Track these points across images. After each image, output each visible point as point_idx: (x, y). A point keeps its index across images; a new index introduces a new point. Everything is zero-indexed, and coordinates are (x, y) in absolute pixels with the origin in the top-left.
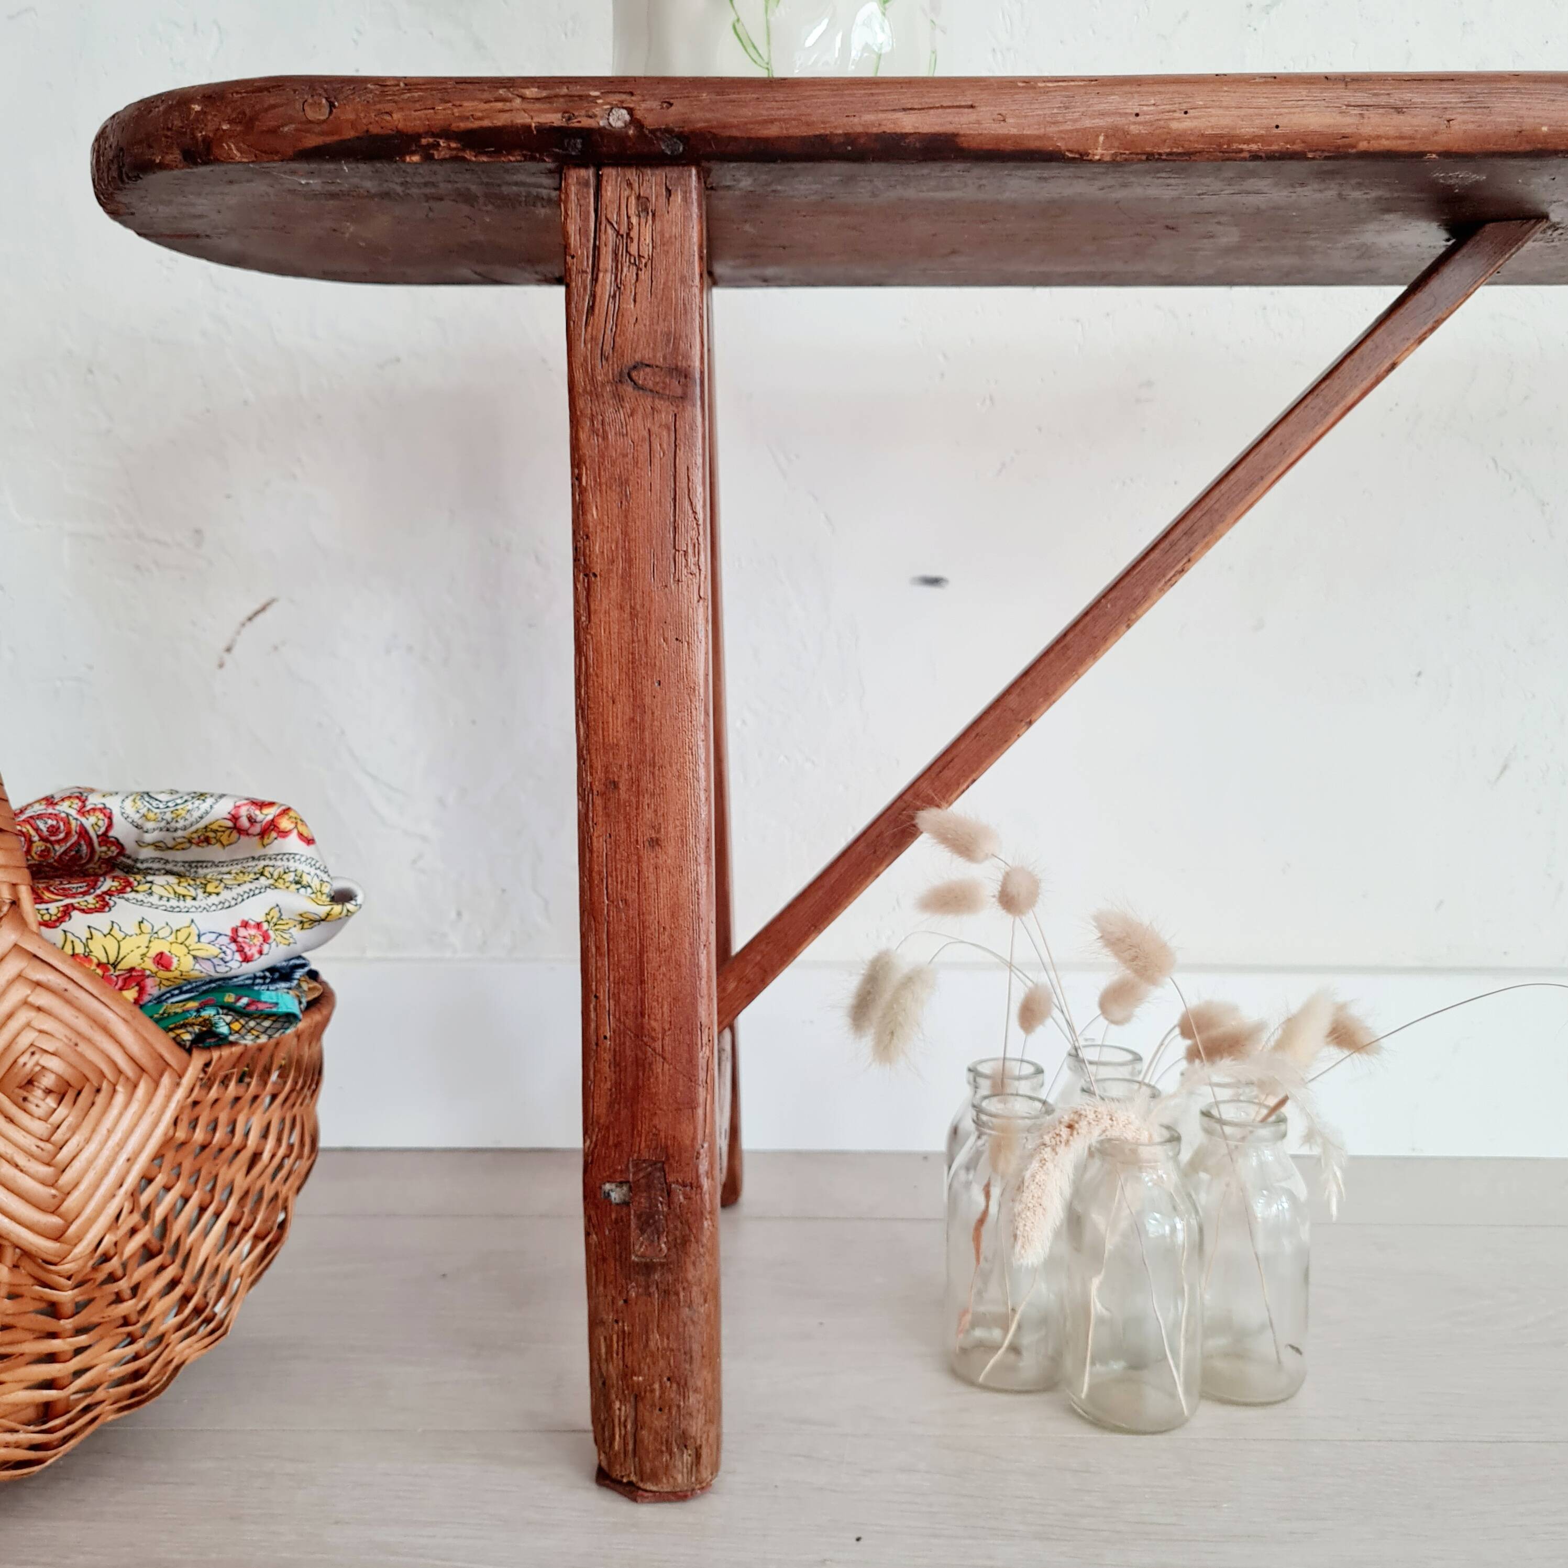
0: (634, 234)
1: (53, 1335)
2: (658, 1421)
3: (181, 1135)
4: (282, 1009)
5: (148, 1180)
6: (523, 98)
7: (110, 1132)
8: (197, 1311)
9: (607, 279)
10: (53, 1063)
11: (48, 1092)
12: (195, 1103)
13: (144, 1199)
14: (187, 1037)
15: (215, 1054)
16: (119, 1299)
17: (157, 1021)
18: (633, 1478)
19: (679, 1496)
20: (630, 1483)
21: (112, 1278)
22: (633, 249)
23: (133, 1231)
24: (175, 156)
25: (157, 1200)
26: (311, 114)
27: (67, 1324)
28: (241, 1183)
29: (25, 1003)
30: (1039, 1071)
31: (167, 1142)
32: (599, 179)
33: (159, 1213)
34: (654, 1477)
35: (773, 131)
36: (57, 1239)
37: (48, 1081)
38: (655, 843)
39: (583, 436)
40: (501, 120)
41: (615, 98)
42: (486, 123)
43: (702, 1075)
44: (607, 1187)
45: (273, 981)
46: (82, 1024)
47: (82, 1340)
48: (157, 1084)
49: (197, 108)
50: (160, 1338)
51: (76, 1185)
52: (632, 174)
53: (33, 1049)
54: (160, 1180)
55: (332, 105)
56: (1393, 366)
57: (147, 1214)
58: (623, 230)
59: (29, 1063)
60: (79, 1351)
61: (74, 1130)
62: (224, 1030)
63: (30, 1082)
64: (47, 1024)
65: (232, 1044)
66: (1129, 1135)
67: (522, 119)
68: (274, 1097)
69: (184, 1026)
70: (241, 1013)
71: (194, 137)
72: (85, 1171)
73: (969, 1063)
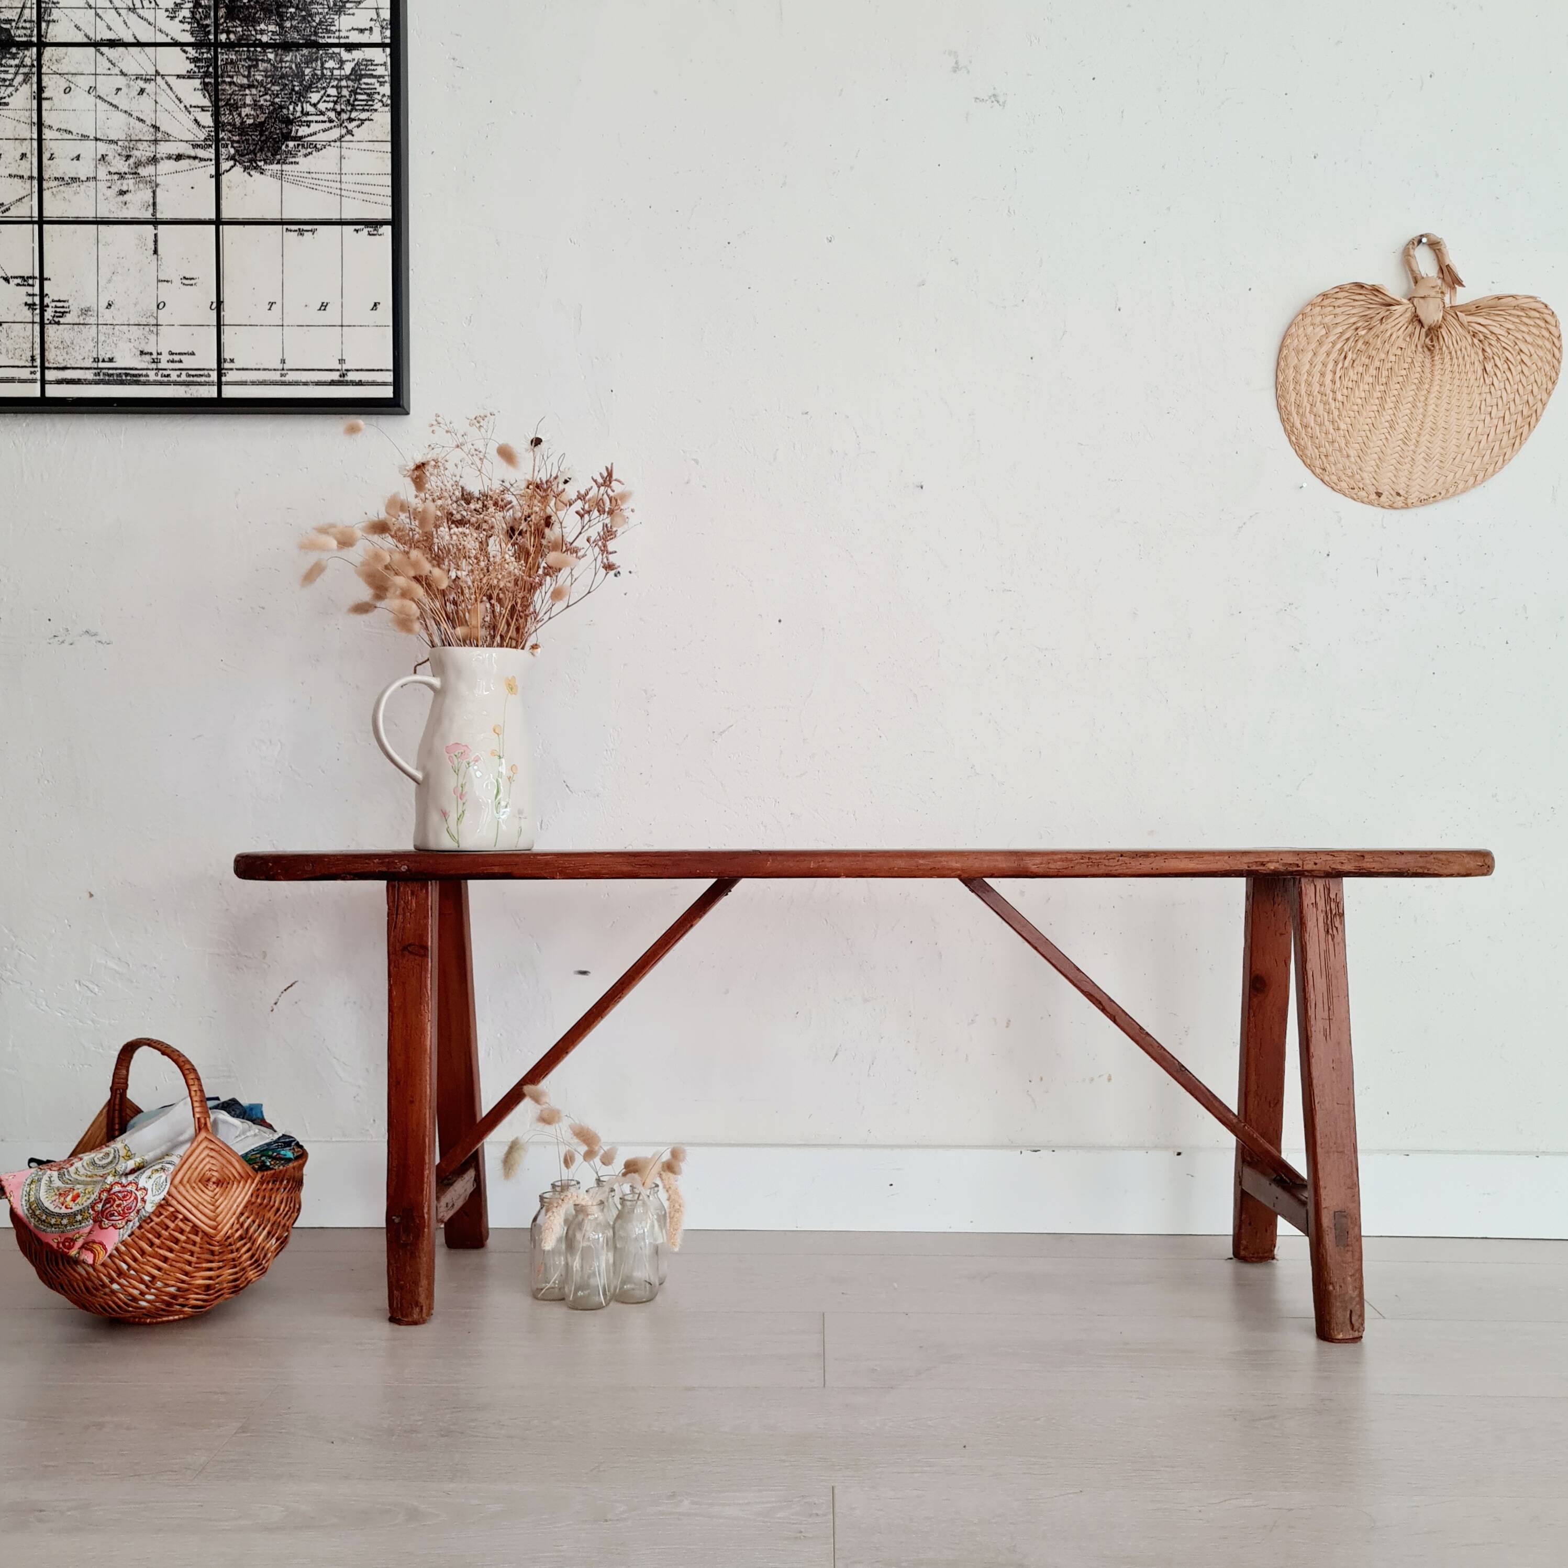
0: (409, 902)
1: (211, 1262)
2: (409, 1297)
3: (253, 1200)
4: (288, 1156)
5: (242, 1214)
6: (374, 863)
7: (232, 1196)
8: (256, 1261)
9: (400, 917)
10: (215, 1174)
11: (214, 1183)
12: (258, 1189)
13: (242, 1219)
14: (257, 1167)
15: (265, 1173)
16: (232, 1252)
17: (247, 1161)
18: (400, 1317)
19: (415, 1323)
20: (399, 1319)
21: (230, 1244)
22: (409, 907)
23: (237, 1230)
25: (245, 1221)
27: (216, 1258)
28: (273, 1219)
29: (208, 1155)
30: (578, 1183)
31: (249, 1201)
32: (399, 885)
33: (246, 1225)
34: (407, 1316)
35: (452, 872)
36: (215, 1229)
37: (214, 1179)
38: (412, 1102)
39: (391, 968)
40: (368, 869)
41: (402, 863)
42: (363, 870)
43: (426, 1180)
44: (394, 1217)
45: (285, 1147)
46: (224, 1162)
47: (221, 1264)
48: (246, 1182)
49: (270, 864)
50: (244, 1269)
51: (221, 1213)
52: (409, 883)
53: (210, 1170)
54: (246, 1214)
55: (313, 866)
57: (242, 1225)
58: (406, 901)
59: (209, 1174)
60: (219, 1268)
61: (222, 1195)
62: (268, 1164)
63: (209, 1180)
64: (214, 1161)
65: (272, 1169)
66: (583, 1203)
67: (374, 869)
68: (285, 1189)
69: (255, 1163)
70: (273, 1158)
72: (223, 1209)
73: (552, 1182)
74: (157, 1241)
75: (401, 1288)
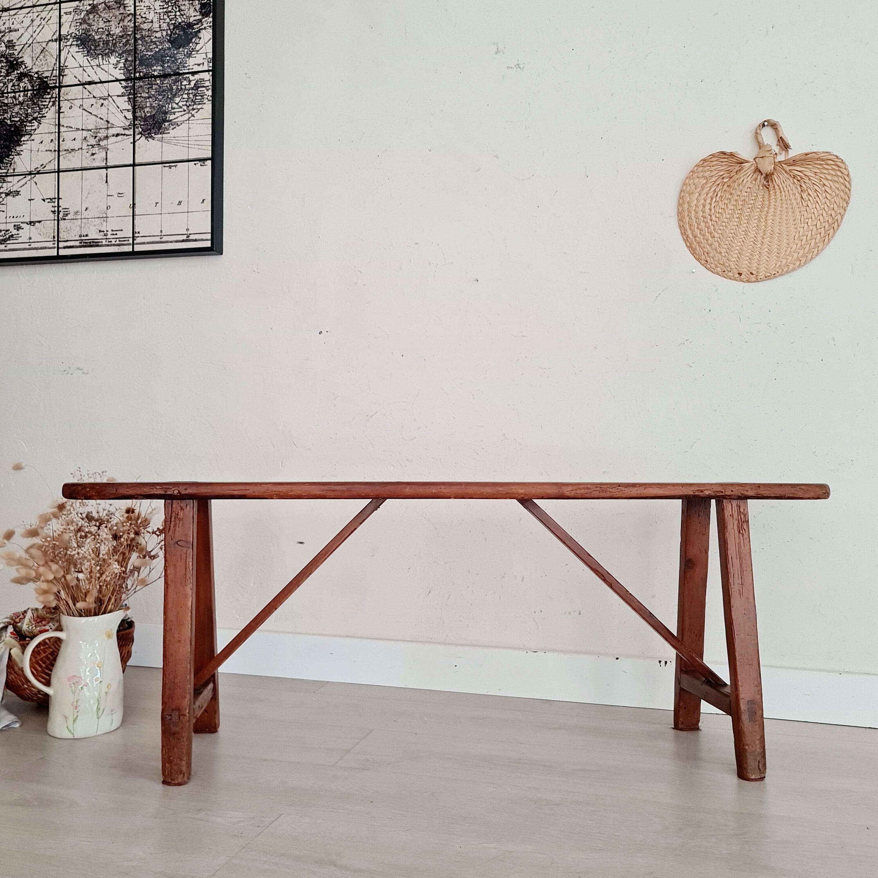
0: (179, 514)
2: (175, 767)
6: (157, 489)
9: (173, 523)
18: (170, 781)
20: (169, 782)
22: (179, 517)
24: (83, 498)
26: (112, 492)
32: (172, 502)
34: (174, 780)
40: (152, 493)
41: (175, 489)
42: (149, 493)
44: (166, 716)
49: (88, 489)
52: (179, 501)
58: (177, 513)
67: (156, 493)
71: (87, 495)
75: (171, 762)
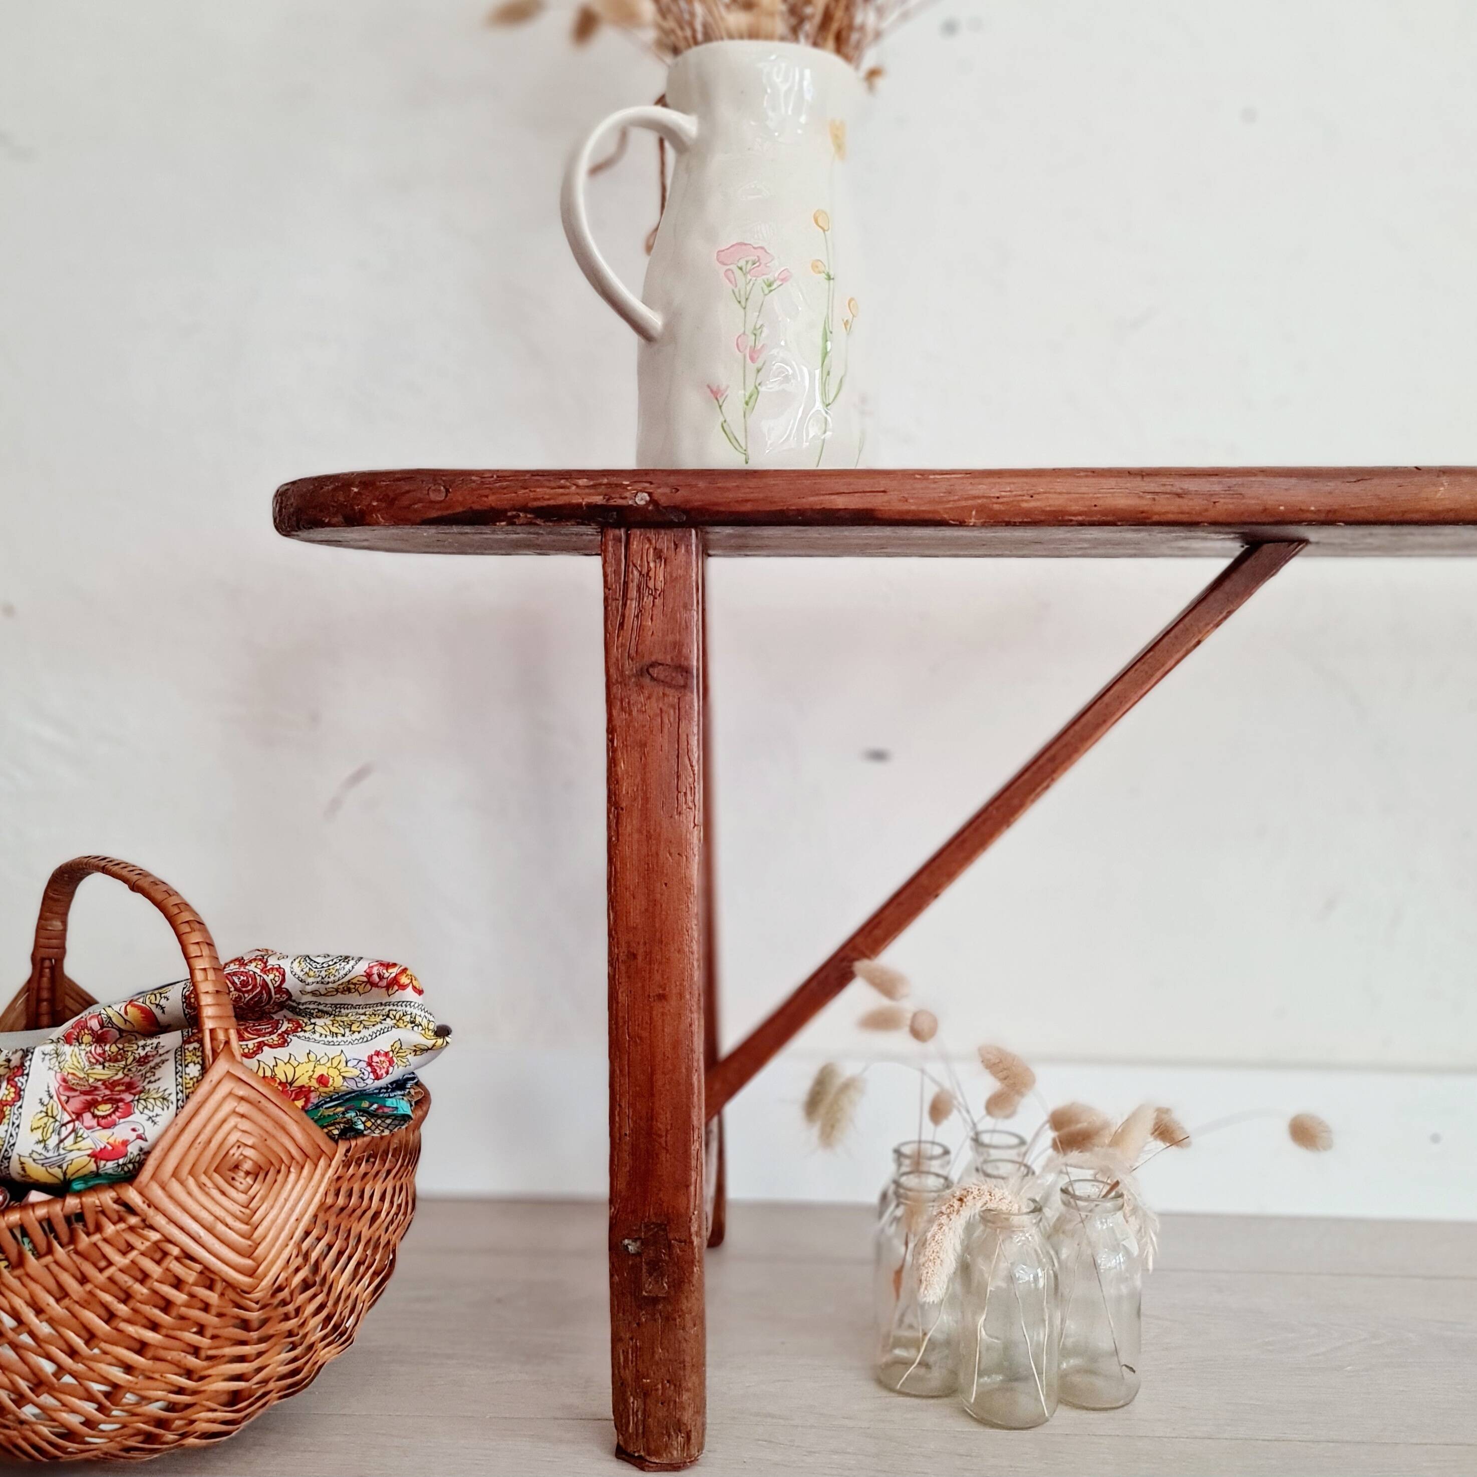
0: (652, 574)
1: (244, 1343)
2: (661, 1413)
3: (329, 1201)
4: (401, 1112)
5: (307, 1234)
6: (578, 486)
7: (286, 1200)
8: (336, 1327)
9: (633, 605)
10: (249, 1152)
11: (248, 1173)
12: (339, 1178)
13: (305, 1246)
14: (336, 1132)
15: (353, 1143)
16: (287, 1318)
17: (316, 1121)
18: (642, 1453)
19: (675, 1467)
20: (640, 1457)
21: (284, 1303)
22: (651, 584)
23: (297, 1270)
24: (340, 518)
25: (313, 1247)
26: (433, 496)
27: (254, 1335)
28: (366, 1234)
29: (234, 1112)
30: (946, 1152)
31: (321, 1206)
32: (628, 537)
33: (314, 1256)
34: (657, 1454)
35: (748, 507)
36: (251, 1276)
37: (247, 1166)
38: (662, 997)
39: (615, 713)
40: (561, 501)
41: (639, 486)
42: (552, 502)
43: (694, 1163)
44: (626, 1241)
45: (393, 1090)
46: (269, 1125)
47: (262, 1346)
48: (316, 1165)
49: (356, 490)
50: (311, 1347)
51: (264, 1238)
52: (651, 534)
53: (239, 1145)
54: (315, 1233)
55: (447, 491)
56: (1199, 643)
57: (306, 1256)
58: (645, 571)
59: (236, 1153)
60: (260, 1354)
61: (263, 1200)
62: (361, 1127)
63: (236, 1167)
64: (245, 1125)
65: (364, 1136)
66: (1004, 1207)
67: (576, 500)
68: (389, 1172)
69: (333, 1124)
70: (372, 1115)
71: (354, 509)
72: (269, 1230)
74: (122, 1309)
75: (646, 1394)
